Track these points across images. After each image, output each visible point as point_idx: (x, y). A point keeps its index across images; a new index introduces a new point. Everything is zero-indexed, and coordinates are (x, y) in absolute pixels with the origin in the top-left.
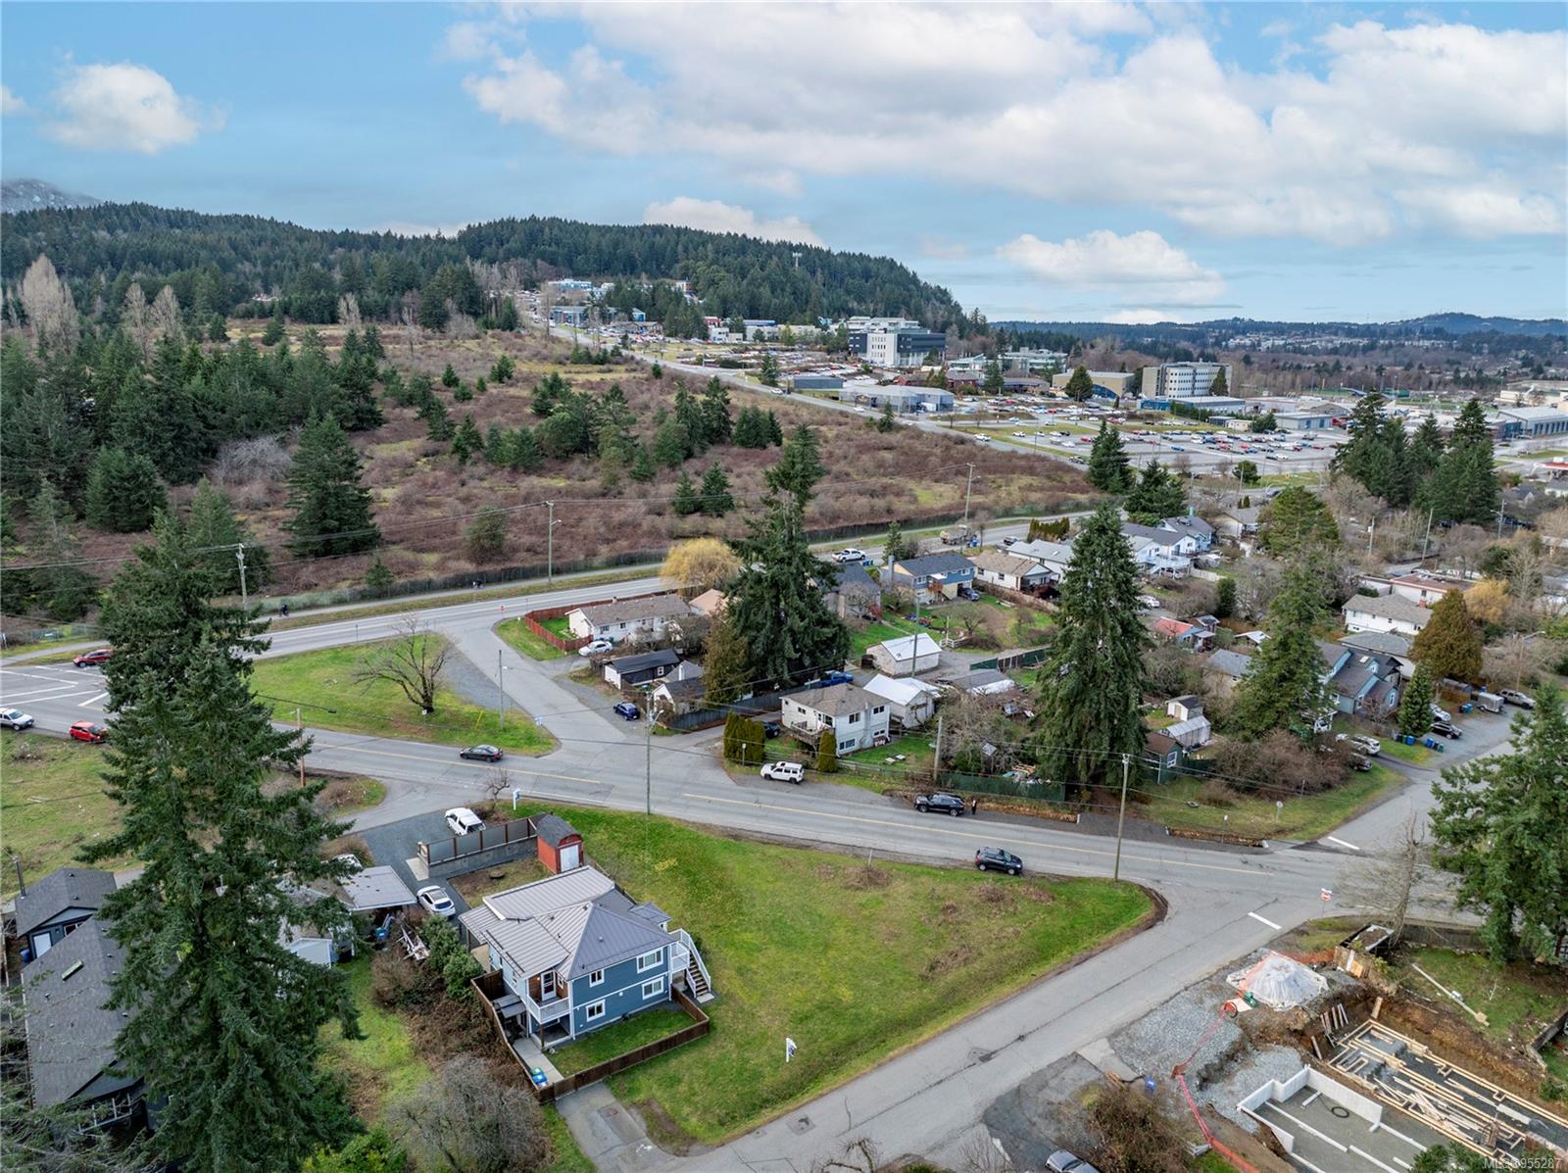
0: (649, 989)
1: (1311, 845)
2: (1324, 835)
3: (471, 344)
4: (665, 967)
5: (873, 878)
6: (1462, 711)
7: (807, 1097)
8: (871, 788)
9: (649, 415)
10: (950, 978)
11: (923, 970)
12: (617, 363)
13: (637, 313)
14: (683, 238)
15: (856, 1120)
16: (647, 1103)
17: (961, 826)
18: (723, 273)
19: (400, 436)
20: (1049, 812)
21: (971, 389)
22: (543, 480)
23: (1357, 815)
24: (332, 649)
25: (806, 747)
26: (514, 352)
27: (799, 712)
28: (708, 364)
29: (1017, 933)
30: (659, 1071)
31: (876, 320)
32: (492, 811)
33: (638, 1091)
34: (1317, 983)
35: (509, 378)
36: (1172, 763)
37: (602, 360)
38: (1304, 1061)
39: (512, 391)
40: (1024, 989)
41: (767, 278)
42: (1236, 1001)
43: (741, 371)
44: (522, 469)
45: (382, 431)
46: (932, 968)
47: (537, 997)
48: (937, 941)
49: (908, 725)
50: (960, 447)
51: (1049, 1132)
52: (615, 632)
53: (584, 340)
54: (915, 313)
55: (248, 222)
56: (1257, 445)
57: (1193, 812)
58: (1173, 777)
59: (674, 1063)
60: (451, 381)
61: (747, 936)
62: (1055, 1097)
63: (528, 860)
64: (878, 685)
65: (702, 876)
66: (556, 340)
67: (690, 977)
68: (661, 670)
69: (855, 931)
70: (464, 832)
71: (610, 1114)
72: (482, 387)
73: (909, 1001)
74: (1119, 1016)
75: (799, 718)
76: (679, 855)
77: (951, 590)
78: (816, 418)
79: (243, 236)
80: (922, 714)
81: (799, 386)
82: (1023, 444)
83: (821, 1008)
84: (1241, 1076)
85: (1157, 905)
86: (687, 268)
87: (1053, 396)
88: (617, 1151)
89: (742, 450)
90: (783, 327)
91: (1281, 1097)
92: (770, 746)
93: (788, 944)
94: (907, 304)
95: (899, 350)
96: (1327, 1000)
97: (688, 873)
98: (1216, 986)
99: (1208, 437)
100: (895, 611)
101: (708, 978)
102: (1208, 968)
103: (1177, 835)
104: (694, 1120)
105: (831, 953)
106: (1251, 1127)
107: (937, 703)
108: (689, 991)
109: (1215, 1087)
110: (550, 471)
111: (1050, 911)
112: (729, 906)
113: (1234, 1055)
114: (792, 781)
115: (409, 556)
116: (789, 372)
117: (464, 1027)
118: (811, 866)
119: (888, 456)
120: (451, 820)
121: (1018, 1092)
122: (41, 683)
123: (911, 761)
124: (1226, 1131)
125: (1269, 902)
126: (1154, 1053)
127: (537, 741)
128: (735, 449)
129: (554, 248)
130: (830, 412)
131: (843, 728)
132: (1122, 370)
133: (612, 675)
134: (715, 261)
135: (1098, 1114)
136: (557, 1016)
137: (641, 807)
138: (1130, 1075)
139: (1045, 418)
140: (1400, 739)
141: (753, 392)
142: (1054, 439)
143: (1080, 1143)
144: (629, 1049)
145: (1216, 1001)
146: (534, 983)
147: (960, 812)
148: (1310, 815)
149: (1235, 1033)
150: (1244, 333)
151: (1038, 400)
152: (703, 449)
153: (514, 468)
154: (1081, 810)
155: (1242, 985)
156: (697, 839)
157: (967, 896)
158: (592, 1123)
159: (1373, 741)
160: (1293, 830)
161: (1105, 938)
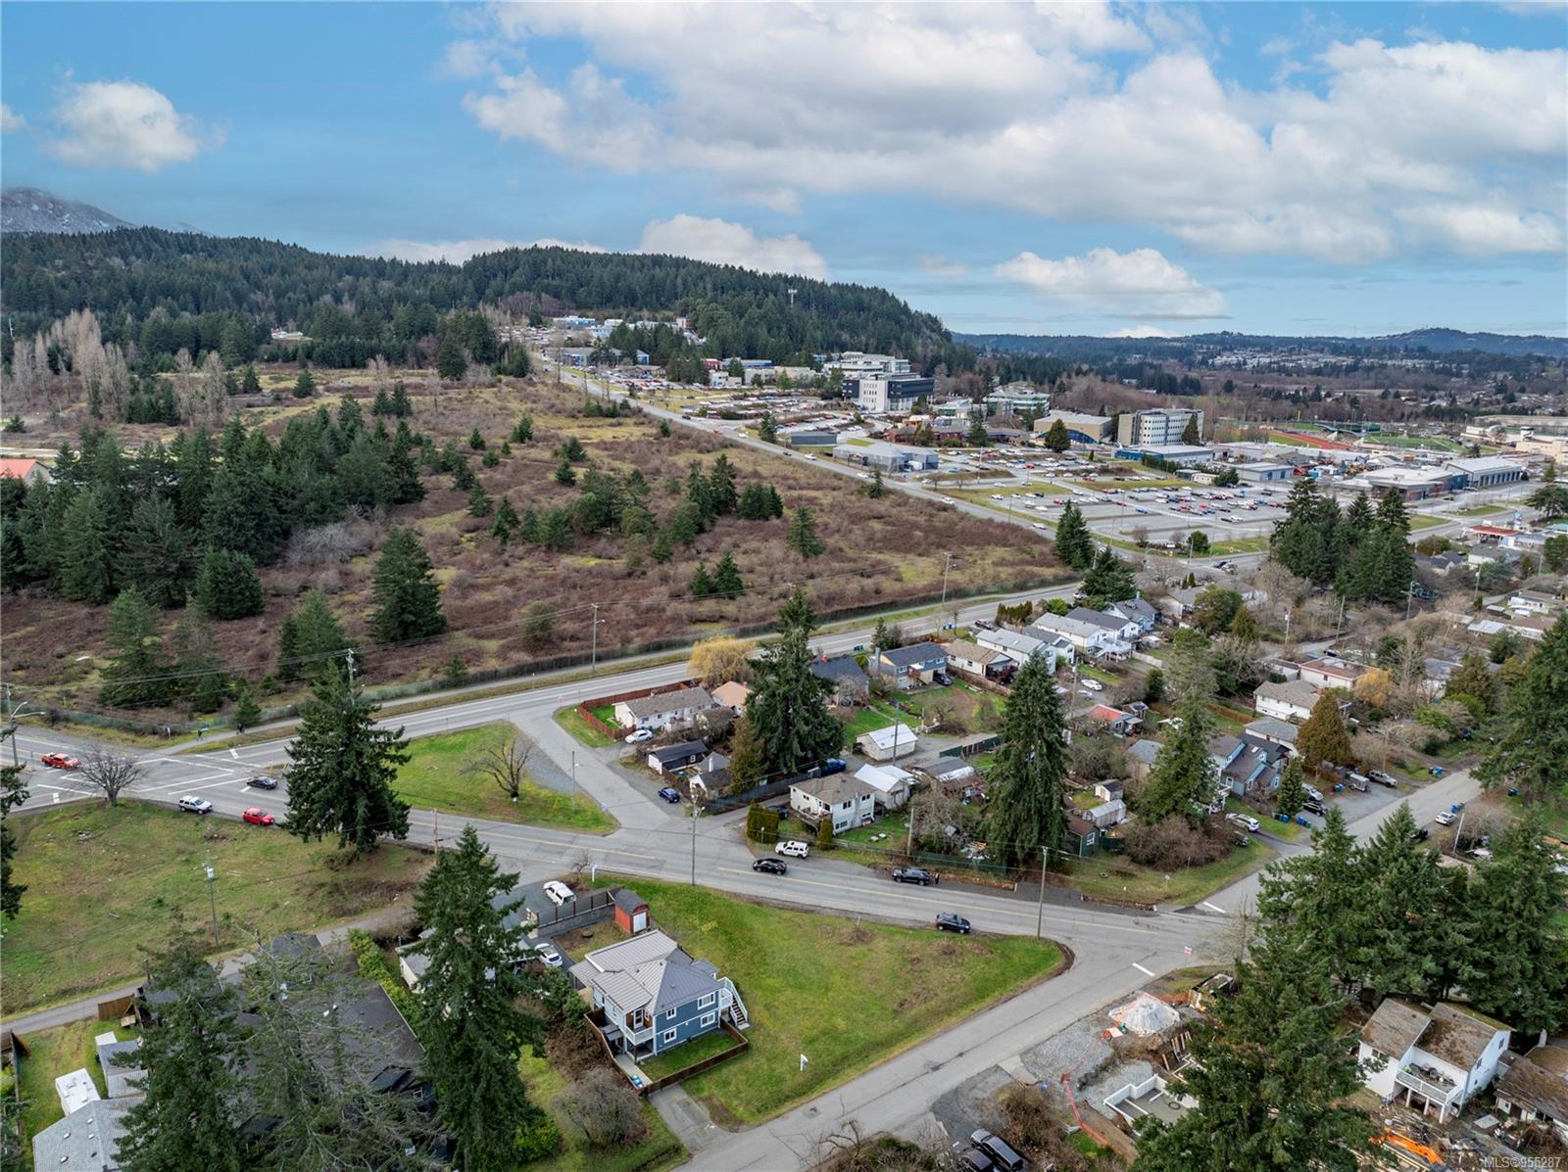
0: (705, 1020)
1: (1189, 909)
2: (1203, 899)
3: (488, 394)
4: (716, 1005)
5: (861, 936)
6: (1334, 790)
7: (815, 1095)
8: (859, 862)
9: (661, 480)
10: (914, 1012)
11: (895, 1006)
12: (626, 416)
13: (641, 355)
14: (683, 271)
15: (847, 1109)
16: (709, 1098)
17: (925, 894)
18: (722, 311)
19: (441, 509)
20: (994, 882)
21: (955, 441)
22: (574, 558)
23: (1230, 884)
24: (427, 737)
25: (810, 829)
26: (529, 405)
27: (804, 799)
28: (712, 416)
29: (963, 979)
30: (716, 1076)
31: (868, 357)
32: (577, 883)
33: (702, 1090)
34: (1172, 1016)
35: (530, 438)
36: (1091, 842)
37: (614, 413)
38: (1154, 1071)
39: (534, 453)
40: (965, 1020)
41: (763, 317)
42: (1111, 1030)
43: (740, 423)
44: (555, 549)
45: (426, 505)
46: (902, 1005)
47: (631, 1025)
48: (905, 986)
49: (888, 807)
50: (944, 514)
51: (975, 1117)
52: (654, 722)
53: (594, 388)
54: (907, 352)
55: (255, 246)
56: (1216, 504)
57: (1103, 883)
58: (1091, 852)
59: (725, 1071)
60: (478, 444)
61: (770, 981)
62: (981, 1095)
63: (607, 923)
64: (867, 774)
65: (736, 935)
66: (566, 389)
67: (733, 1011)
68: (693, 758)
69: (847, 977)
70: (561, 902)
71: (686, 1105)
72: (506, 450)
73: (884, 1028)
74: (1028, 1038)
75: (804, 805)
76: (719, 919)
77: (927, 676)
78: (813, 481)
79: (254, 262)
80: (899, 799)
81: (797, 442)
82: (1000, 509)
83: (824, 1033)
84: (1110, 1081)
85: (1067, 957)
86: (687, 305)
87: (1032, 446)
88: (692, 1129)
89: (747, 523)
90: (779, 369)
91: (1135, 1096)
92: (783, 826)
93: (801, 987)
94: (898, 339)
95: (889, 396)
96: (1178, 1029)
97: (726, 933)
98: (1101, 1018)
99: (1173, 494)
100: (882, 698)
101: (745, 1013)
102: (1098, 1005)
103: (1091, 900)
104: (741, 1109)
105: (830, 994)
106: (1111, 1115)
107: (913, 789)
108: (732, 1021)
109: (1091, 1089)
110: (580, 548)
111: (988, 962)
112: (757, 958)
113: (1107, 1067)
114: (800, 856)
115: (472, 643)
116: (786, 424)
117: (581, 1047)
118: (815, 926)
119: (876, 525)
120: (549, 892)
121: (956, 1091)
122: (204, 771)
123: (888, 839)
124: (1093, 1118)
125: (1149, 955)
126: (1050, 1065)
127: (599, 822)
128: (741, 522)
129: (557, 282)
130: (827, 474)
131: (839, 813)
132: (1102, 414)
133: (654, 763)
134: (714, 300)
135: (1008, 1106)
136: (643, 1041)
137: (686, 879)
138: (1032, 1080)
139: (1022, 475)
140: (1277, 817)
141: (753, 450)
142: (1028, 502)
143: (994, 1125)
144: (693, 1062)
145: (1099, 1029)
146: (629, 1017)
147: (927, 882)
148: (1193, 883)
149: (1109, 1052)
150: (1231, 350)
151: (1017, 451)
152: (713, 523)
153: (549, 547)
154: (1019, 880)
155: (1117, 1018)
156: (730, 905)
157: (929, 950)
158: (674, 1112)
159: (1253, 820)
160: (1178, 896)
161: (1026, 983)
